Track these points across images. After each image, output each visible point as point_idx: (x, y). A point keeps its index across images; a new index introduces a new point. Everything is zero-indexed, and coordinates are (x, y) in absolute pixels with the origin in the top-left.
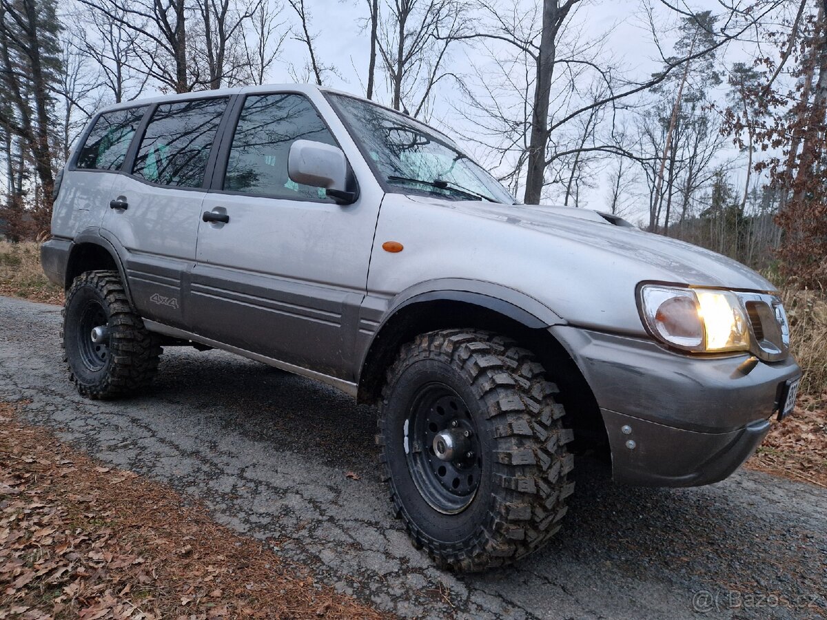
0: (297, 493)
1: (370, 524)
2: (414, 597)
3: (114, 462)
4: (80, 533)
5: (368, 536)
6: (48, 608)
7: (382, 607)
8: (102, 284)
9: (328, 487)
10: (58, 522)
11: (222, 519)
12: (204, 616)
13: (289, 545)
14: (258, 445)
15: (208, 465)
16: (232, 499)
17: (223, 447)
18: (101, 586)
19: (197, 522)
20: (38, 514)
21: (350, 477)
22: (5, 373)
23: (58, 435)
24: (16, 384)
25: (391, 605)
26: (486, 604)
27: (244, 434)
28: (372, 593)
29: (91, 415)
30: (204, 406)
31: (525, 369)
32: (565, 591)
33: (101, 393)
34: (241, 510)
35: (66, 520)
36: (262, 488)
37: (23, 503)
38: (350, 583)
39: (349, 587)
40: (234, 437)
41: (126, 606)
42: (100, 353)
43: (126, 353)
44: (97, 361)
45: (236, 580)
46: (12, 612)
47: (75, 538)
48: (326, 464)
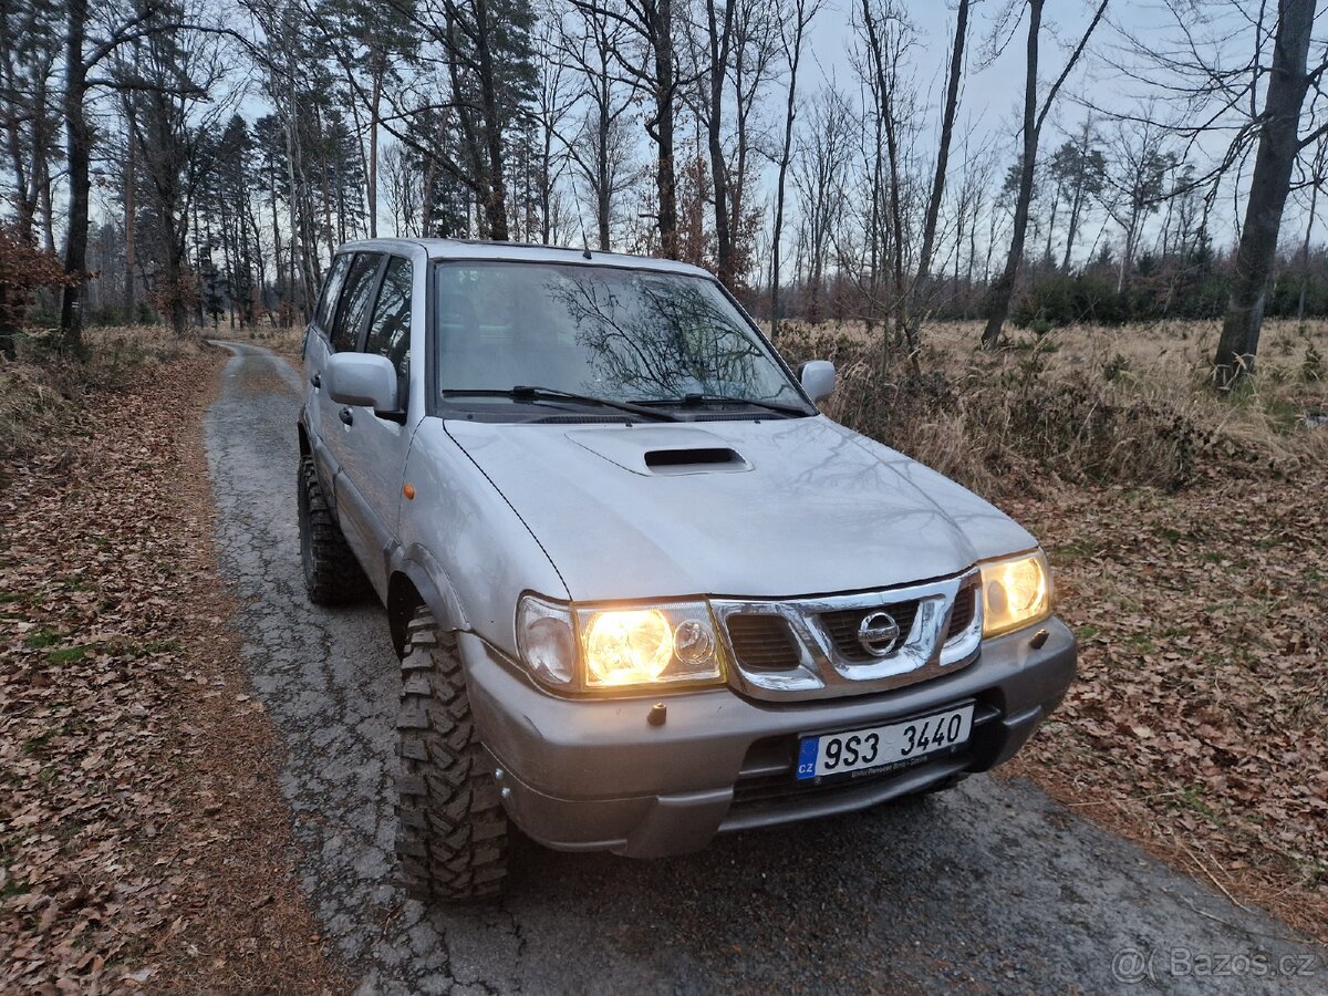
2: (361, 912)
3: (261, 689)
4: (150, 771)
7: (319, 915)
10: (145, 756)
11: (285, 777)
13: (312, 823)
15: (337, 707)
16: (316, 756)
17: (373, 686)
19: (260, 777)
22: (268, 559)
23: (245, 648)
25: (331, 914)
26: (419, 939)
28: (328, 897)
29: (293, 625)
34: (311, 772)
35: (154, 753)
36: (356, 748)
37: (138, 728)
38: (319, 881)
39: (315, 884)
47: (144, 774)
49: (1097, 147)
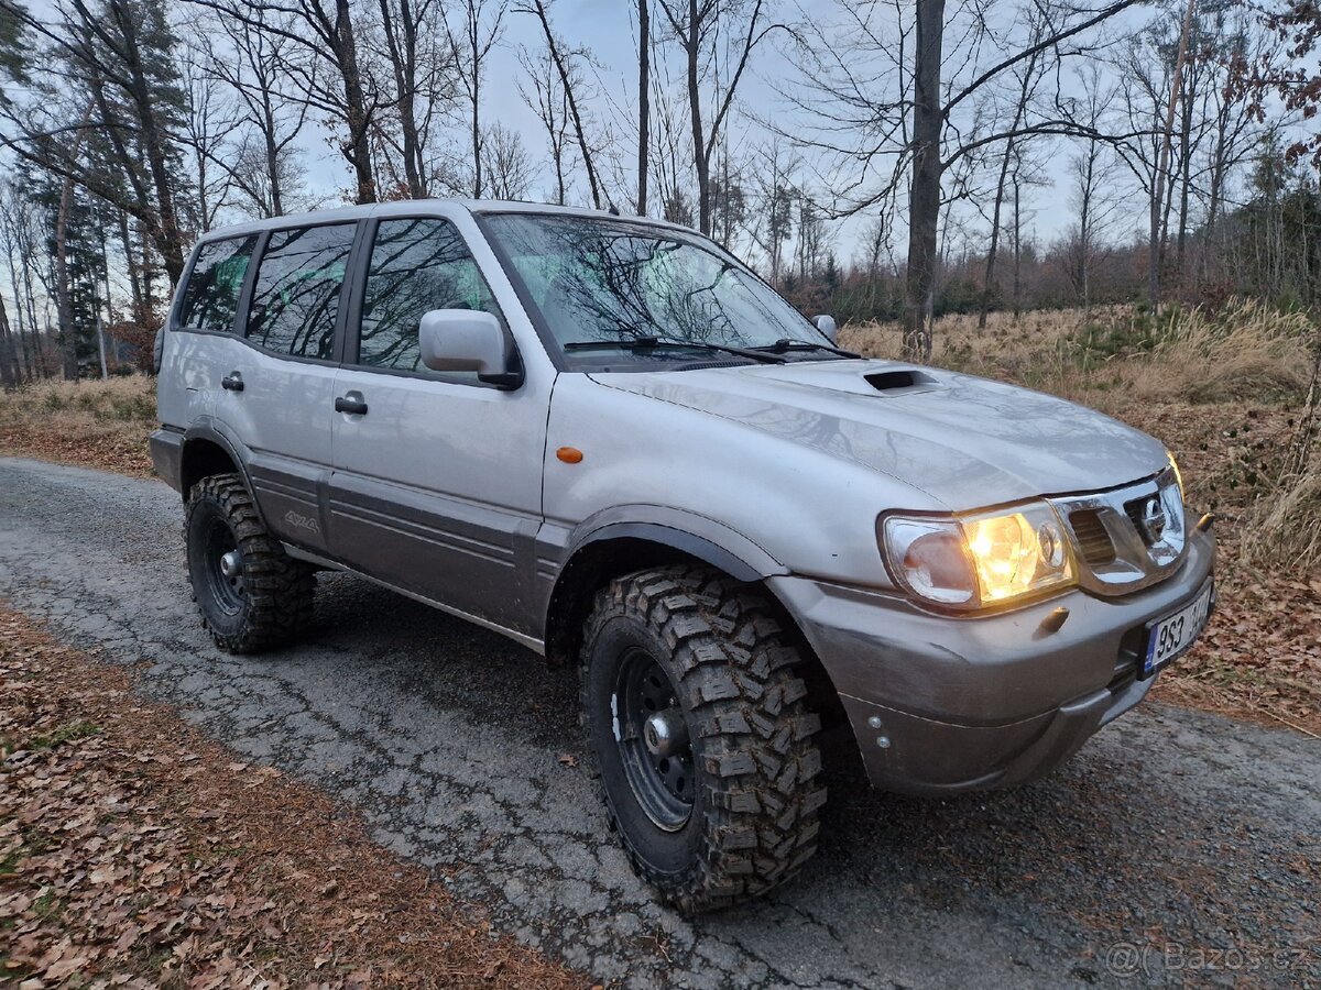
0: (487, 792)
1: (578, 838)
2: (619, 948)
3: (253, 753)
4: (199, 868)
5: (574, 858)
6: (154, 976)
7: (573, 965)
8: (225, 496)
9: (531, 780)
10: (173, 853)
11: (382, 836)
12: (339, 984)
13: (465, 874)
14: (446, 716)
15: (374, 752)
16: (399, 805)
17: (397, 722)
18: (219, 943)
19: (349, 843)
20: (150, 841)
21: (566, 762)
22: (122, 619)
23: (186, 715)
24: (135, 636)
25: (587, 960)
26: (715, 956)
27: (430, 698)
28: (565, 943)
29: (228, 681)
30: (379, 654)
31: (746, 633)
32: (832, 935)
33: (241, 646)
34: (409, 823)
35: (184, 848)
36: (442, 786)
37: (133, 825)
38: (537, 930)
39: (535, 935)
40: (415, 705)
41: (247, 972)
42: (236, 588)
43: (265, 591)
44: (235, 600)
45: (389, 929)
46: (112, 982)
47: (193, 874)
48: (534, 742)
49: (735, 183)
